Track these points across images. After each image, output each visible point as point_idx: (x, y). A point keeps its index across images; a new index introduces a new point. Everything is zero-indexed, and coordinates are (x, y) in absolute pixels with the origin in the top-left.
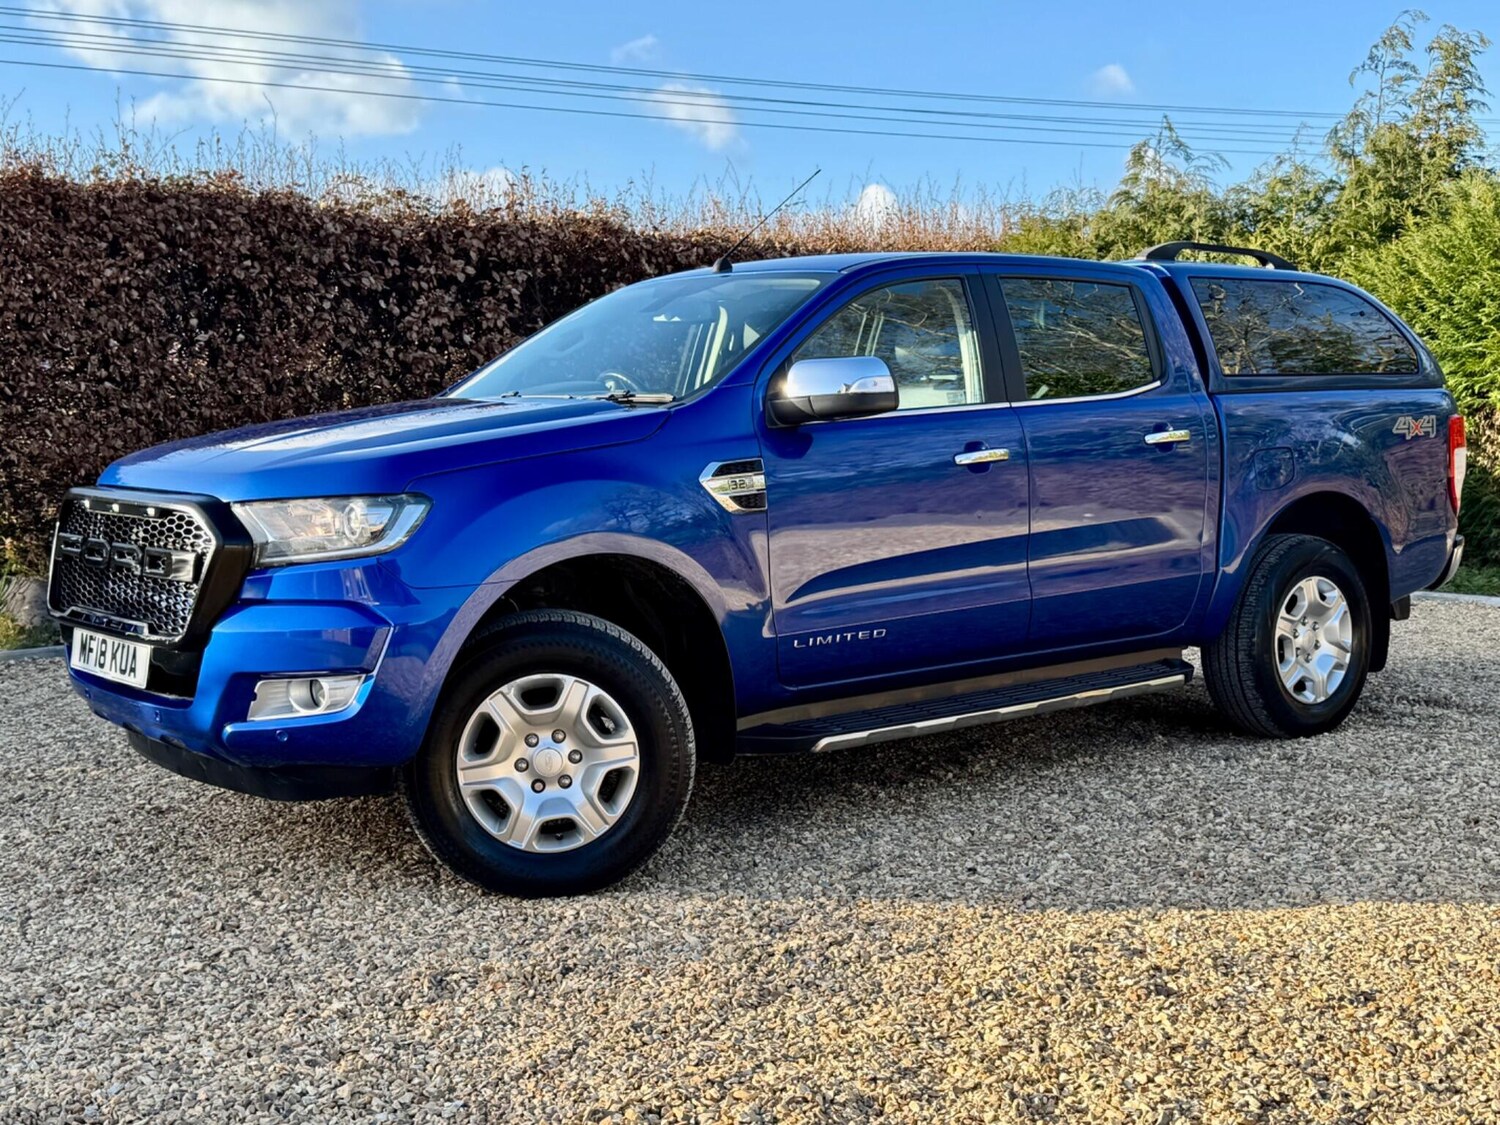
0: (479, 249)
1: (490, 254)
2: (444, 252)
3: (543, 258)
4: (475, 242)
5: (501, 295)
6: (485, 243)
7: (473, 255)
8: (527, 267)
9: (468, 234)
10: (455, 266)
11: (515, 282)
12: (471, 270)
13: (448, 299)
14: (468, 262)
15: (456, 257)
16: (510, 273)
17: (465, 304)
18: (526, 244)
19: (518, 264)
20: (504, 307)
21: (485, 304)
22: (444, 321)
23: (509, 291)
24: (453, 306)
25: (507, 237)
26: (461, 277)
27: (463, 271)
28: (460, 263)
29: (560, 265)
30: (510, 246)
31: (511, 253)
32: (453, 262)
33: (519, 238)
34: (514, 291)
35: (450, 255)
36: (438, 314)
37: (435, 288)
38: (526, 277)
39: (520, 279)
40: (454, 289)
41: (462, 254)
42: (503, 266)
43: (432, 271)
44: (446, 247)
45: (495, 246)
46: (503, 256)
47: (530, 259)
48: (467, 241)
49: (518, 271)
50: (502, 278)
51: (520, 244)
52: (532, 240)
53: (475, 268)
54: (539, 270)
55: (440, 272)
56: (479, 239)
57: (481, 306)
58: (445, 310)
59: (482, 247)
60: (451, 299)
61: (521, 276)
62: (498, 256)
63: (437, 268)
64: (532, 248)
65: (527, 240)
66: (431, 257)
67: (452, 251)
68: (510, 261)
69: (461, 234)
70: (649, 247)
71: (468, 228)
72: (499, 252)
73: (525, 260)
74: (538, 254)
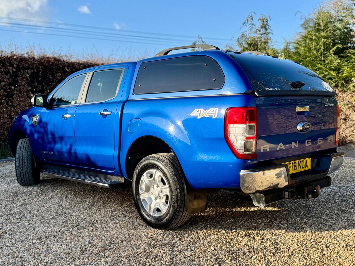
0: (17, 64)
1: (20, 66)
2: (6, 65)
3: (37, 67)
4: (16, 62)
5: (24, 76)
6: (19, 63)
7: (15, 66)
8: (31, 69)
9: (13, 60)
10: (9, 69)
11: (28, 73)
12: (14, 70)
13: (7, 77)
14: (14, 67)
15: (10, 66)
16: (26, 70)
17: (12, 78)
18: (31, 63)
19: (29, 68)
20: (25, 79)
21: (19, 79)
22: (6, 83)
23: (26, 75)
24: (9, 79)
25: (25, 61)
26: (11, 71)
27: (12, 70)
28: (11, 68)
29: (42, 69)
30: (26, 64)
31: (26, 65)
33: (29, 61)
34: (27, 75)
35: (8, 66)
36: (4, 81)
37: (3, 74)
38: (31, 72)
39: (29, 72)
40: (9, 74)
41: (12, 65)
42: (24, 69)
44: (7, 63)
45: (21, 63)
46: (24, 66)
47: (33, 67)
48: (13, 62)
49: (29, 70)
50: (24, 72)
51: (29, 63)
53: (16, 69)
54: (35, 70)
56: (17, 61)
57: (17, 79)
58: (6, 80)
59: (18, 63)
60: (8, 77)
61: (30, 71)
62: (23, 66)
63: (4, 69)
64: (33, 64)
65: (31, 62)
66: (2, 66)
67: (9, 64)
68: (26, 67)
69: (12, 60)
70: (68, 64)
71: (13, 59)
72: (23, 65)
73: (31, 67)
74: (35, 66)
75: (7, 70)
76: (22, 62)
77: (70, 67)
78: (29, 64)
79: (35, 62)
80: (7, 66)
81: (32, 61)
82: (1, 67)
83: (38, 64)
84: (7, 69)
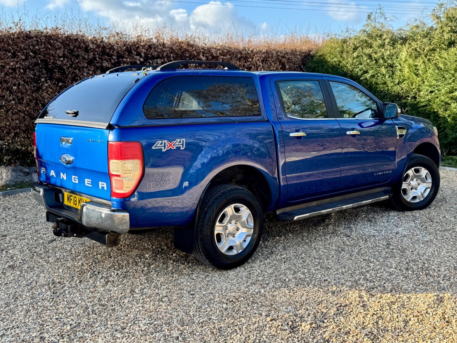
1: (148, 54)
2: (133, 53)
3: (167, 56)
4: (143, 50)
6: (147, 50)
7: (143, 54)
8: (161, 58)
9: (141, 47)
10: (136, 58)
12: (142, 60)
14: (141, 57)
15: (136, 55)
16: (155, 60)
19: (158, 57)
26: (138, 62)
27: (139, 60)
28: (138, 57)
30: (155, 52)
31: (156, 53)
32: (136, 57)
33: (159, 48)
38: (161, 62)
41: (139, 54)
43: (128, 60)
44: (133, 52)
46: (153, 55)
47: (163, 56)
49: (159, 60)
50: (153, 62)
51: (159, 50)
52: (163, 49)
53: (144, 59)
54: (166, 59)
55: (131, 61)
56: (145, 49)
59: (146, 52)
62: (151, 55)
64: (163, 51)
65: (161, 49)
66: (128, 55)
67: (135, 53)
68: (155, 56)
69: (138, 47)
70: (203, 51)
71: (141, 45)
72: (151, 53)
73: (161, 56)
74: (165, 54)
75: (134, 61)
76: (151, 50)
77: (206, 54)
78: (158, 52)
79: (166, 49)
80: (133, 55)
81: (162, 47)
82: (127, 57)
83: (169, 51)
84: (134, 59)
